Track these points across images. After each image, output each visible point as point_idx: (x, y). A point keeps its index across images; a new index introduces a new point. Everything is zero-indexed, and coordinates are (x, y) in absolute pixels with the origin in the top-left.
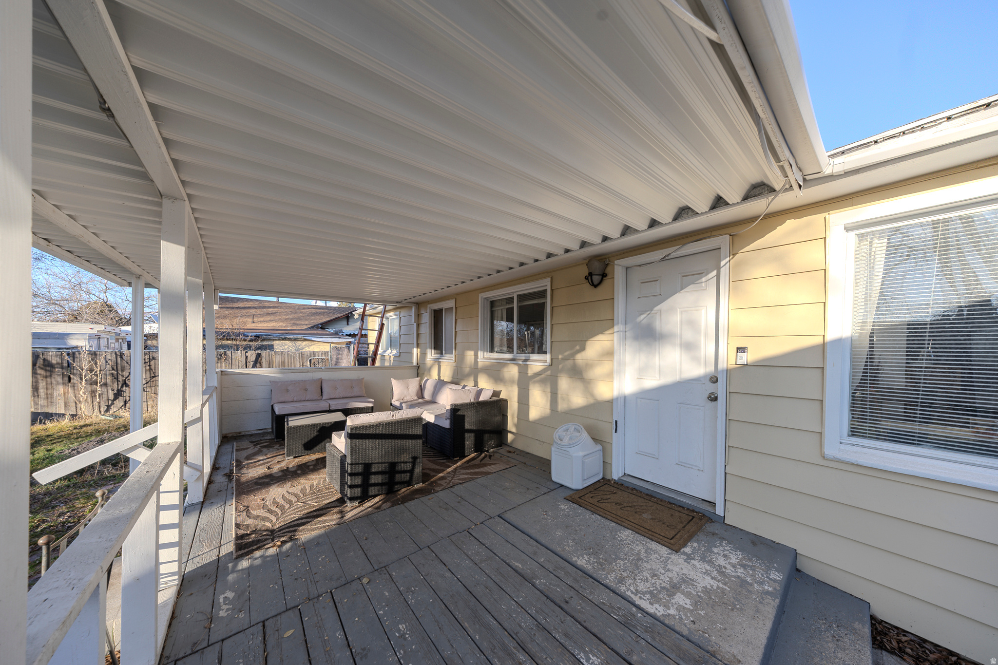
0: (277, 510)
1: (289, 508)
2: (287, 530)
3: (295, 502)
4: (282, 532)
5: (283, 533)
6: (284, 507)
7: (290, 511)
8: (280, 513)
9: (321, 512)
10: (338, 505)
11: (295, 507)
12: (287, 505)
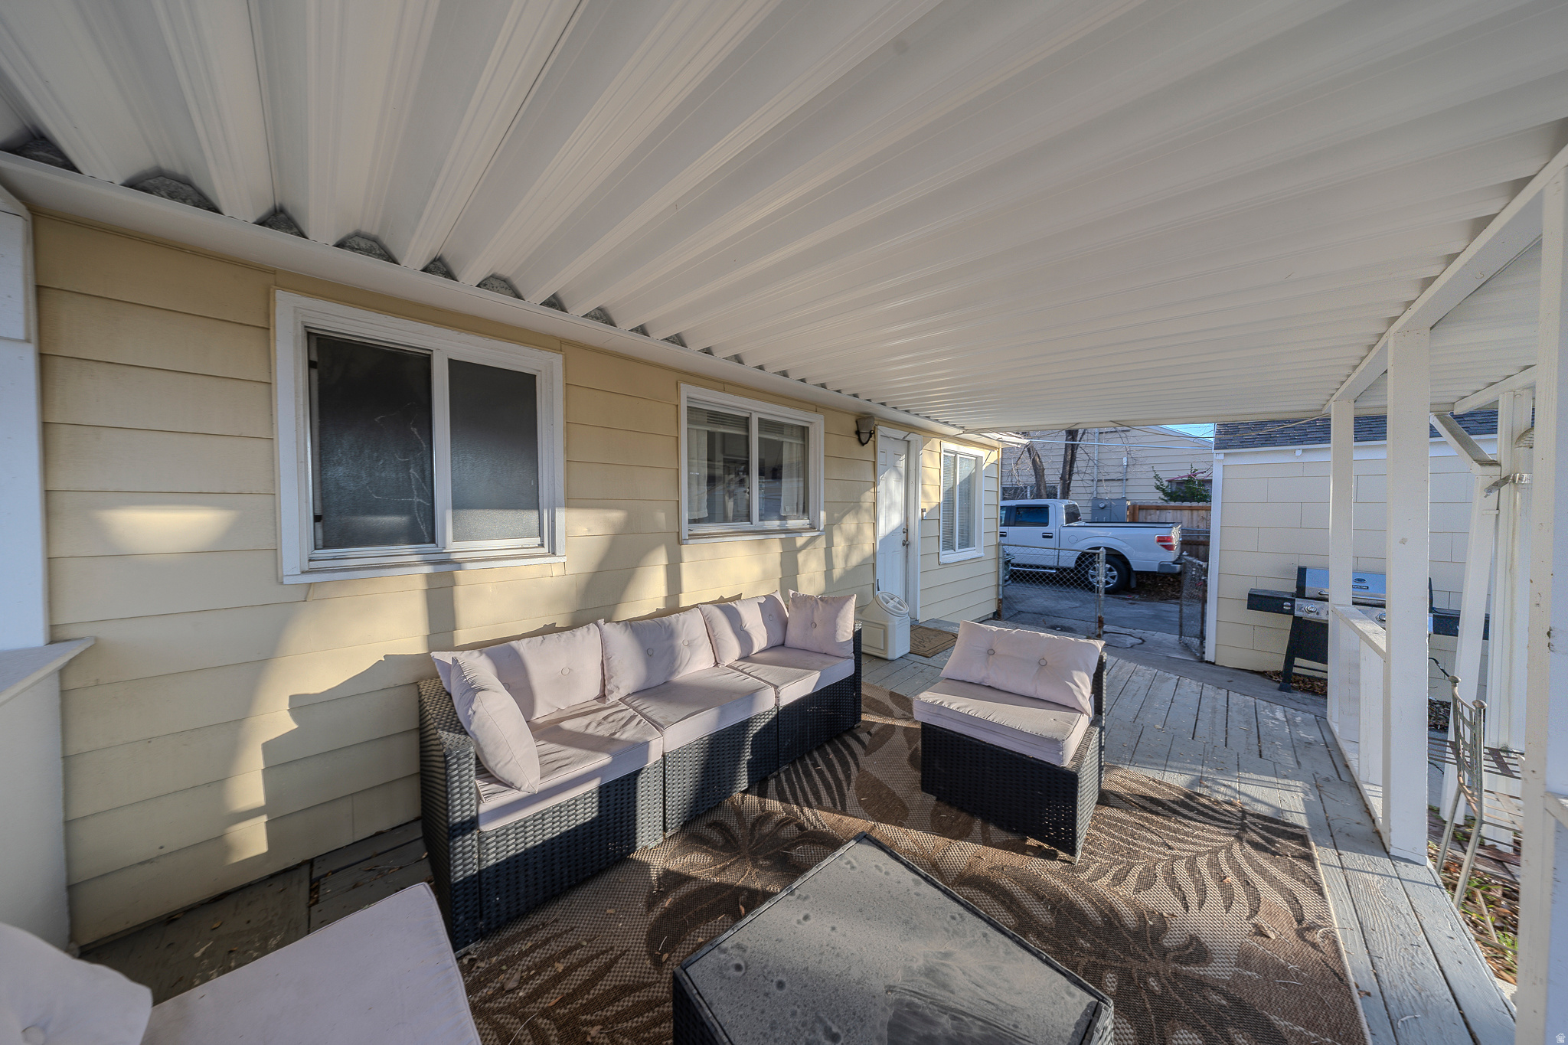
0: (1225, 867)
1: (1199, 854)
2: (1217, 815)
3: (1181, 858)
4: (1227, 819)
5: (1225, 815)
6: (1210, 865)
7: (1200, 845)
8: (1222, 855)
9: (1148, 805)
10: (1112, 796)
11: (1187, 847)
12: (1202, 863)
